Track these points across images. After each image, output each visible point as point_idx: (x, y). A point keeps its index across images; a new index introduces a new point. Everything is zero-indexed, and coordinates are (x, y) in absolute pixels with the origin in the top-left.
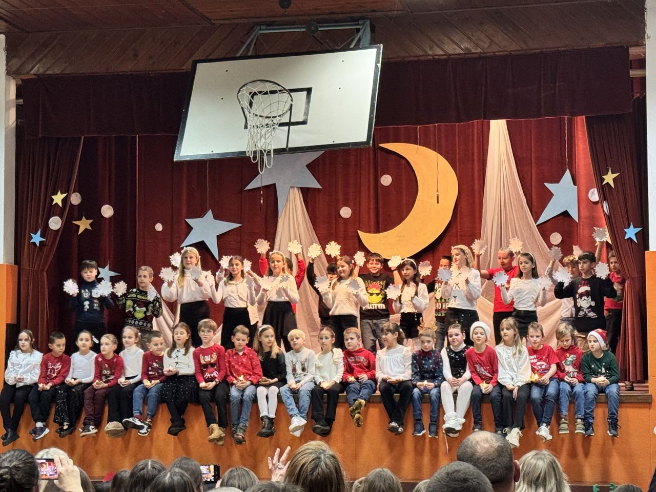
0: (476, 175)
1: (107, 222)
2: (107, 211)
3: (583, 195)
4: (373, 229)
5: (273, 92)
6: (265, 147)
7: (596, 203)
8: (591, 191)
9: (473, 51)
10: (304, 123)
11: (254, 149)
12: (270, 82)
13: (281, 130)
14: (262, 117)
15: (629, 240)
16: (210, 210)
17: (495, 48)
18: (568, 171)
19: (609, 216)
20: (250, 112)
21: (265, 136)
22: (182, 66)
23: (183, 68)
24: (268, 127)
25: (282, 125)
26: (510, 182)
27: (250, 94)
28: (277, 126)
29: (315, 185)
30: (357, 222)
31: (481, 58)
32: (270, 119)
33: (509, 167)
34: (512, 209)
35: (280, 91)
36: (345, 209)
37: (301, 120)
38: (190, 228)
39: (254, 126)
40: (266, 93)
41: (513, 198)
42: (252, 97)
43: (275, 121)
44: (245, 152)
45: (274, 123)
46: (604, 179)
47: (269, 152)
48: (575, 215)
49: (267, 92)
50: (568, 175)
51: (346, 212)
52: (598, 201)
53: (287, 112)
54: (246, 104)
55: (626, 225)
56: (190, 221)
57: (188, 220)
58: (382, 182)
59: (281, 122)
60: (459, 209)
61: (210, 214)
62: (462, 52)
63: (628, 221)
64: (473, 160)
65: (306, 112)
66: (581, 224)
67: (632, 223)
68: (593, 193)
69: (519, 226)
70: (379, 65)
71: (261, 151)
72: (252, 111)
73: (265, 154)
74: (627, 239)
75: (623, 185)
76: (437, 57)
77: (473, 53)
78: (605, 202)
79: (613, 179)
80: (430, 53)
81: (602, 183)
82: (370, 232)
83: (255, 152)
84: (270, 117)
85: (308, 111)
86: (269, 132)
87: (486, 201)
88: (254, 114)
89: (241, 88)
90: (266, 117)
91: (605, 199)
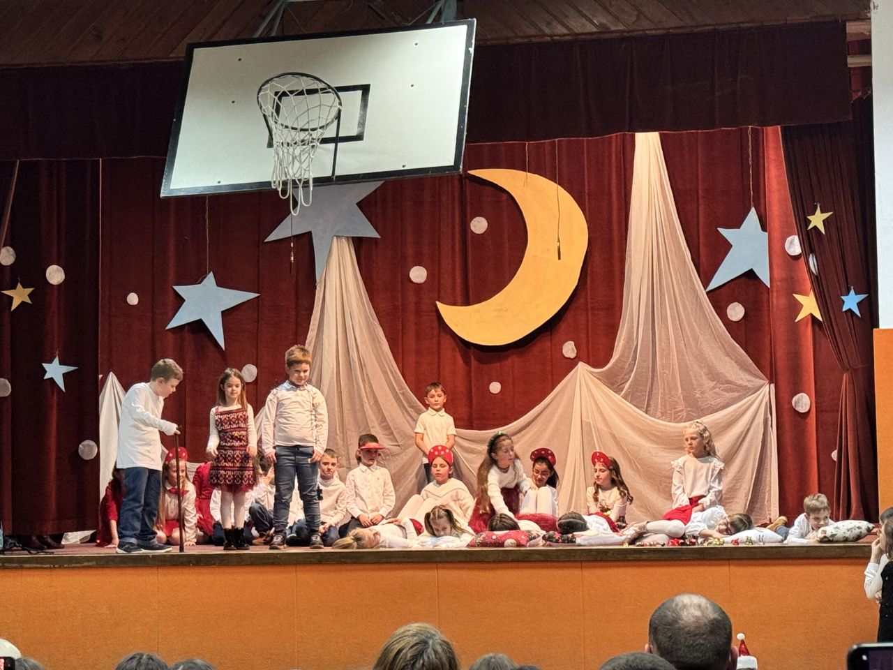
0: (615, 217)
1: (55, 291)
2: (55, 275)
3: (777, 247)
4: (459, 300)
5: (311, 92)
6: (301, 175)
7: (797, 258)
8: (789, 239)
9: (613, 28)
10: (359, 137)
11: (284, 178)
12: (307, 76)
13: (324, 149)
14: (296, 129)
15: (849, 314)
16: (211, 273)
17: (645, 24)
18: (753, 210)
19: (817, 277)
20: (276, 123)
21: (300, 157)
22: (171, 53)
23: (171, 55)
24: (304, 145)
25: (325, 141)
26: (666, 227)
27: (276, 95)
28: (318, 144)
29: (372, 233)
30: (435, 288)
31: (624, 39)
32: (307, 133)
33: (665, 203)
34: (669, 268)
35: (322, 89)
36: (417, 270)
37: (354, 133)
38: (180, 300)
39: (282, 143)
40: (301, 93)
41: (671, 250)
42: (280, 99)
43: (314, 136)
44: (269, 183)
45: (313, 139)
46: (810, 221)
47: (306, 183)
48: (764, 276)
49: (303, 91)
50: (753, 215)
51: (418, 274)
52: (801, 254)
53: (332, 121)
54: (269, 109)
55: (844, 290)
56: (180, 290)
57: (177, 288)
58: (472, 228)
59: (324, 136)
60: (589, 269)
61: (210, 279)
62: (595, 30)
63: (847, 284)
64: (610, 195)
65: (362, 121)
66: (775, 289)
67: (852, 287)
68: (792, 243)
69: (681, 294)
70: (472, 50)
71: (294, 181)
72: (280, 121)
73: (301, 186)
74: (846, 311)
75: (839, 230)
76: (557, 38)
77: (613, 32)
78: (811, 255)
79: (824, 221)
80: (547, 31)
81: (807, 226)
82: (455, 304)
83: (285, 183)
84: (307, 130)
85: (364, 120)
86: (306, 152)
87: (630, 257)
88: (282, 125)
89: (263, 85)
90: (302, 130)
91: (812, 251)
